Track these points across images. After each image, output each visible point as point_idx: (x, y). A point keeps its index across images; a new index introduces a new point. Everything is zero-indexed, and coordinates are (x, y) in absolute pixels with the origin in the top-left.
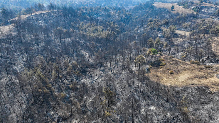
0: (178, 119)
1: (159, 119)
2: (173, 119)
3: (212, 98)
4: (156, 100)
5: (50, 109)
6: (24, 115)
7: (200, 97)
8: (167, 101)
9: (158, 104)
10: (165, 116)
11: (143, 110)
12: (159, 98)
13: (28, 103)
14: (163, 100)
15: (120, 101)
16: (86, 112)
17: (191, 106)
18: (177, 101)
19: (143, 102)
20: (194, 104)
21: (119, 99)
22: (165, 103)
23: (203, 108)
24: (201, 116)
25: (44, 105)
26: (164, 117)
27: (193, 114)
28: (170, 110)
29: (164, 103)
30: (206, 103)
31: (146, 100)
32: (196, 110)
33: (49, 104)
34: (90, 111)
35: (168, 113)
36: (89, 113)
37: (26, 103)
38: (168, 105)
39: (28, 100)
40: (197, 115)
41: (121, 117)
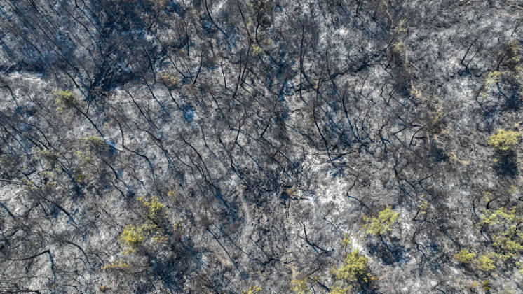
0: (383, 56)
1: (350, 54)
2: (376, 56)
3: (460, 16)
4: (353, 15)
5: (144, 31)
6: (100, 47)
7: (440, 13)
8: (374, 19)
9: (355, 24)
10: (363, 49)
11: (325, 34)
12: (361, 9)
13: (98, 23)
14: (366, 15)
15: (282, 11)
16: (214, 32)
17: (415, 31)
18: (394, 18)
19: (326, 16)
20: (423, 26)
21: (280, 7)
22: (370, 22)
23: (436, 36)
24: (425, 53)
25: (129, 23)
26: (359, 51)
27: (413, 47)
28: (374, 37)
29: (367, 23)
30: (446, 26)
31: (333, 13)
32: (421, 39)
33: (138, 19)
34: (222, 31)
35: (369, 44)
36: (220, 35)
37: (94, 22)
38: (374, 27)
39: (95, 16)
40: (420, 48)
41: (281, 46)
